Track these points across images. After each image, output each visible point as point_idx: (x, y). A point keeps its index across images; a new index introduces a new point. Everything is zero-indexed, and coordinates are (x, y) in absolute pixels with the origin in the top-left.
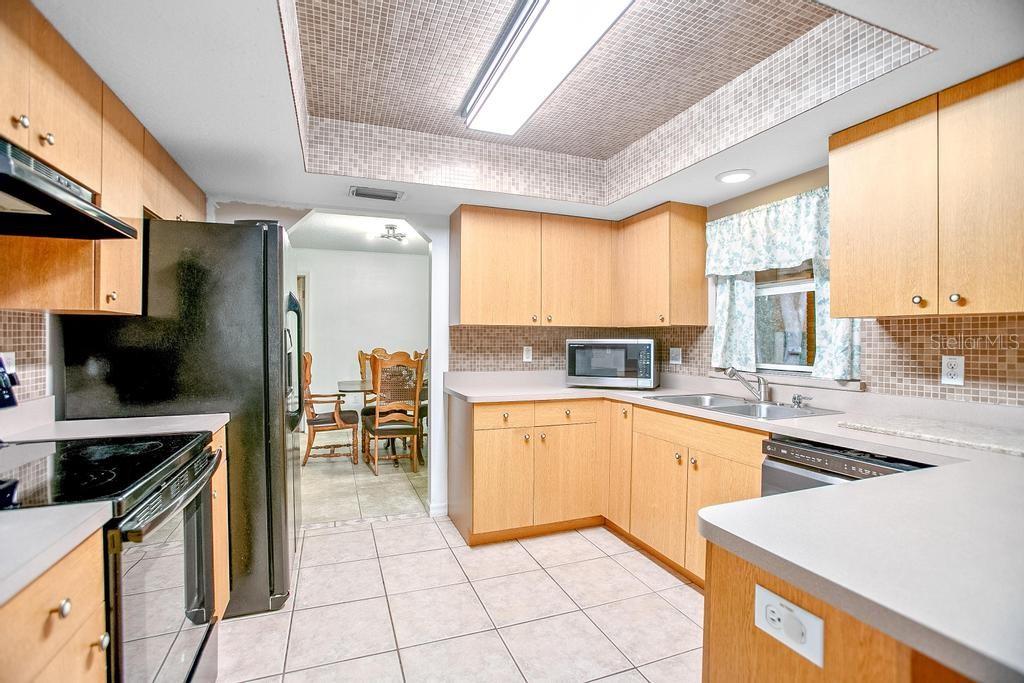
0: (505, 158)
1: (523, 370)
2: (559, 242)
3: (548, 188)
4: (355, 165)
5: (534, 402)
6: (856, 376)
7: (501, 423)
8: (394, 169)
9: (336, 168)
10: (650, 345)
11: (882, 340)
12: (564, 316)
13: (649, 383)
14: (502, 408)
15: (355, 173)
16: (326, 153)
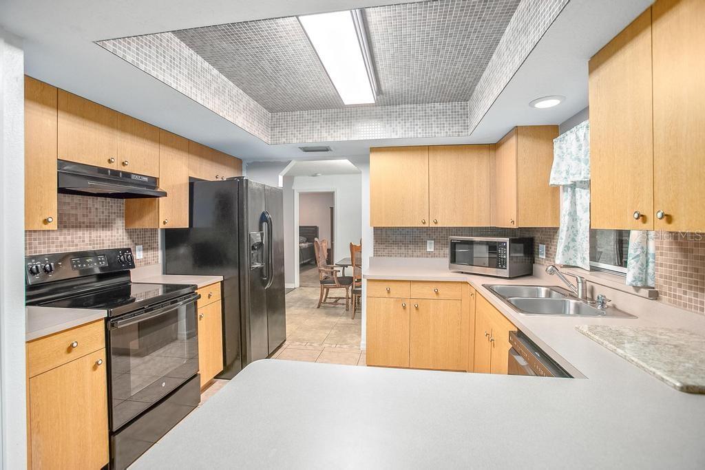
0: (388, 115)
1: (427, 257)
2: (443, 165)
3: (420, 131)
4: (295, 137)
5: (410, 281)
6: (650, 283)
7: (386, 294)
8: (316, 135)
9: (284, 140)
10: (506, 243)
11: (671, 250)
12: (446, 220)
13: (505, 273)
14: (386, 284)
15: (295, 141)
16: (279, 132)
